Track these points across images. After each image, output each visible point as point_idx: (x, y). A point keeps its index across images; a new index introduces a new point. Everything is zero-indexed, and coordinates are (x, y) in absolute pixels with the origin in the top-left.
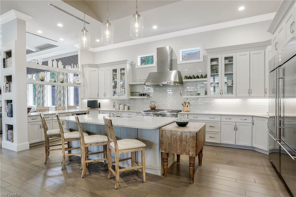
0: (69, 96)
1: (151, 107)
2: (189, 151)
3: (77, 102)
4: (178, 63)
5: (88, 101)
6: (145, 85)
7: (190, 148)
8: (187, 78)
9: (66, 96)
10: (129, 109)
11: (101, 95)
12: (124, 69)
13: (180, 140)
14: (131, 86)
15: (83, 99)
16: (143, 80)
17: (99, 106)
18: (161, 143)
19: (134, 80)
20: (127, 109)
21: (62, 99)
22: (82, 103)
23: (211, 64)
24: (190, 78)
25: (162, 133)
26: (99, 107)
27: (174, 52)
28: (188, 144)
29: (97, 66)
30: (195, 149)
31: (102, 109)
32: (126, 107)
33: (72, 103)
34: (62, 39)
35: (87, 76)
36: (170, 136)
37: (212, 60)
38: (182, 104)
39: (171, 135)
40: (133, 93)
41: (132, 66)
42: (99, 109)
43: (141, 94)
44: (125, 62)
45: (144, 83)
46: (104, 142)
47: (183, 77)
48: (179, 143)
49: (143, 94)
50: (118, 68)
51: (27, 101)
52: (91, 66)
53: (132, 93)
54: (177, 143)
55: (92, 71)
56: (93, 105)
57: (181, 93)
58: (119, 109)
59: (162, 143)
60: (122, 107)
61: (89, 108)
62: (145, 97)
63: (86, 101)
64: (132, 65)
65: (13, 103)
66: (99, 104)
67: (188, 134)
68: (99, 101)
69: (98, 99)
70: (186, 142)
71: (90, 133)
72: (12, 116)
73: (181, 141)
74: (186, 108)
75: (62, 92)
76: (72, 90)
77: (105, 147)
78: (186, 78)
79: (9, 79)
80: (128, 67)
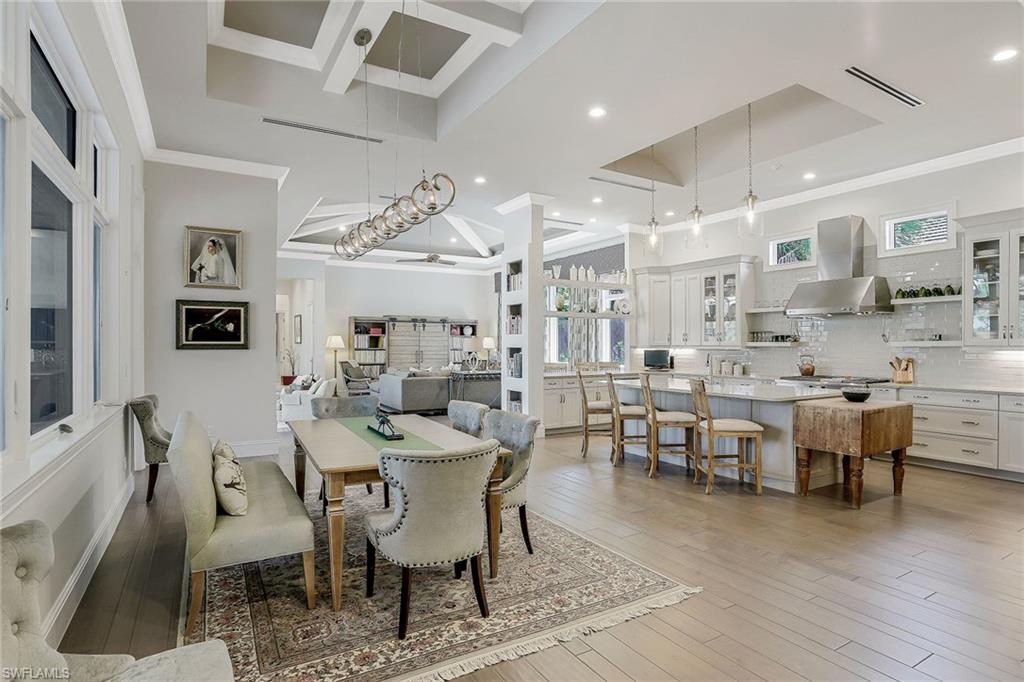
0: (599, 340)
1: (801, 369)
2: (849, 446)
3: (617, 354)
4: (879, 257)
5: (645, 352)
6: (785, 313)
7: (850, 440)
8: (904, 294)
9: (594, 340)
10: (744, 372)
11: (677, 338)
12: (733, 276)
13: (832, 425)
14: (753, 317)
15: (635, 347)
16: (781, 302)
17: (672, 363)
18: (796, 429)
19: (758, 303)
20: (742, 372)
21: (584, 348)
22: (631, 356)
23: (975, 255)
24: (914, 294)
25: (798, 412)
26: (672, 367)
27: (869, 228)
28: (846, 433)
29: (667, 271)
30: (859, 442)
31: (677, 370)
32: (738, 369)
33: (606, 356)
34: (593, 220)
35: (644, 294)
36: (811, 416)
37: (979, 246)
38: (891, 363)
39: (815, 416)
40: (757, 333)
41: (754, 268)
42: (671, 371)
43: (777, 338)
44: (736, 259)
45: (782, 309)
46: (688, 423)
47: (894, 292)
48: (828, 431)
49: (782, 337)
50: (719, 273)
51: (543, 351)
52: (652, 271)
53: (753, 333)
54: (825, 429)
55: (655, 282)
56: (658, 361)
57: (884, 336)
58: (720, 372)
59: (798, 430)
60: (726, 367)
61: (647, 368)
62: (788, 344)
63: (641, 352)
64: (756, 264)
65: (525, 353)
66: (672, 358)
67: (847, 415)
68: (672, 352)
69: (669, 347)
70: (844, 429)
71: (660, 410)
72: (521, 377)
73: (834, 426)
74: (899, 373)
75: (584, 331)
76: (605, 327)
77: (689, 431)
78: (900, 295)
79: (516, 310)
80: (743, 270)
